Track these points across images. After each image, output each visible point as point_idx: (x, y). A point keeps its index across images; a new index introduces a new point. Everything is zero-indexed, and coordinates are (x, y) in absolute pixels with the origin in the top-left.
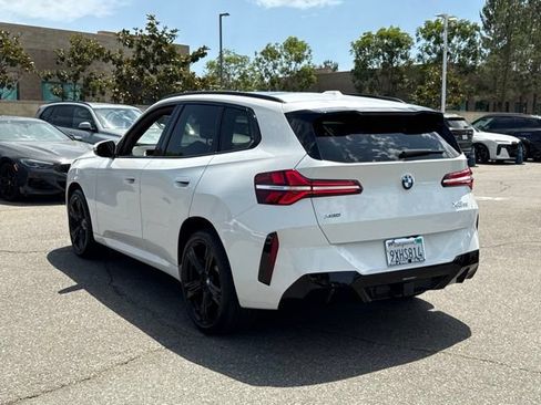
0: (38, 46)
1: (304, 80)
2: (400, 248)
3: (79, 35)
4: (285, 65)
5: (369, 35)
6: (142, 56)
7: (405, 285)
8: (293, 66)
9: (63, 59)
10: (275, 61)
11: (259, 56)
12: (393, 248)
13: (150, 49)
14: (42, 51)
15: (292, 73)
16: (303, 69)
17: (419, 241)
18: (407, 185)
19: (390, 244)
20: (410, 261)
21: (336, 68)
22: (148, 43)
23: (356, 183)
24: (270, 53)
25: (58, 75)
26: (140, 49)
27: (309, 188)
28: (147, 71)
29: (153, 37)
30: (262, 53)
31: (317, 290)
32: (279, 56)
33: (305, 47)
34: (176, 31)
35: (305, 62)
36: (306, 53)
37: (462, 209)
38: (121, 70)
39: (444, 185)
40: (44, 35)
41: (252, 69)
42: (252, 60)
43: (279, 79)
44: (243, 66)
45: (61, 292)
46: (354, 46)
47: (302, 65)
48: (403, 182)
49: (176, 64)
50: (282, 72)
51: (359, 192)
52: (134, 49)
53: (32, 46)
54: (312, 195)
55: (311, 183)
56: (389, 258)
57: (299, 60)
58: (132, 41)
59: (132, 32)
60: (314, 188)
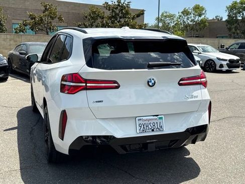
0: (76, 12)
1: (202, 25)
2: (147, 122)
3: (93, 6)
4: (193, 18)
5: (236, 3)
6: (114, 14)
7: (149, 145)
8: (197, 18)
9: (86, 17)
10: (188, 16)
11: (180, 14)
12: (141, 122)
13: (117, 11)
14: (78, 14)
15: (196, 22)
16: (202, 20)
17: (161, 118)
18: (151, 84)
19: (139, 120)
20: (153, 130)
21: (222, 19)
22: (117, 8)
23: (115, 82)
24: (186, 13)
25: (84, 24)
26: (113, 11)
27: (84, 84)
28: (116, 22)
29: (119, 5)
30: (182, 13)
31: (88, 146)
32: (190, 14)
33: (203, 9)
34: (130, 2)
35: (203, 16)
36: (203, 12)
37: (193, 99)
38: (103, 21)
39: (180, 84)
40: (79, 6)
41: (177, 20)
42: (177, 15)
43: (189, 25)
44: (173, 19)
45: (4, 131)
46: (228, 8)
47: (202, 18)
48: (148, 82)
49: (129, 18)
50: (191, 22)
51: (117, 87)
52: (111, 11)
53: (74, 12)
54: (86, 88)
55: (86, 81)
56: (138, 128)
57: (200, 16)
58: (109, 8)
59: (110, 3)
60: (88, 85)
